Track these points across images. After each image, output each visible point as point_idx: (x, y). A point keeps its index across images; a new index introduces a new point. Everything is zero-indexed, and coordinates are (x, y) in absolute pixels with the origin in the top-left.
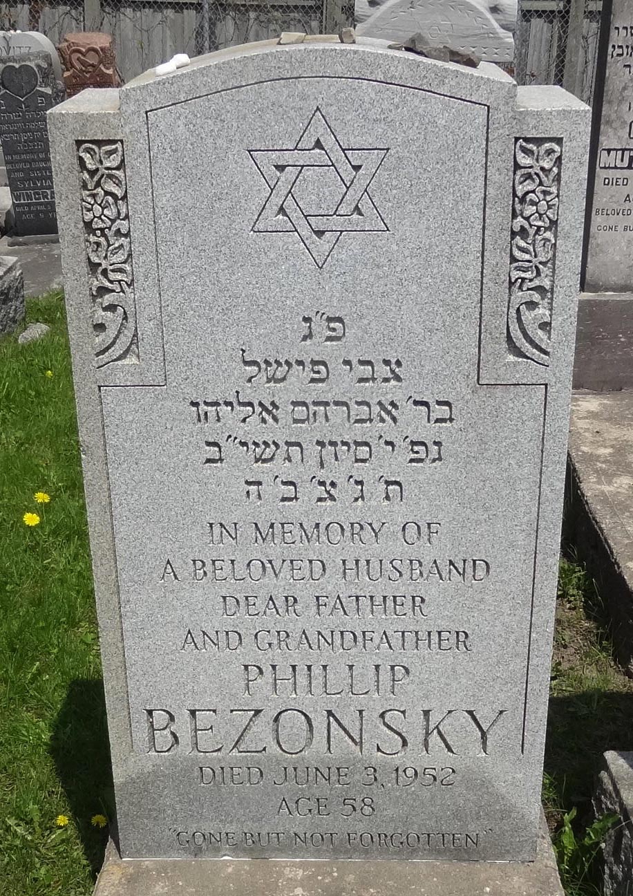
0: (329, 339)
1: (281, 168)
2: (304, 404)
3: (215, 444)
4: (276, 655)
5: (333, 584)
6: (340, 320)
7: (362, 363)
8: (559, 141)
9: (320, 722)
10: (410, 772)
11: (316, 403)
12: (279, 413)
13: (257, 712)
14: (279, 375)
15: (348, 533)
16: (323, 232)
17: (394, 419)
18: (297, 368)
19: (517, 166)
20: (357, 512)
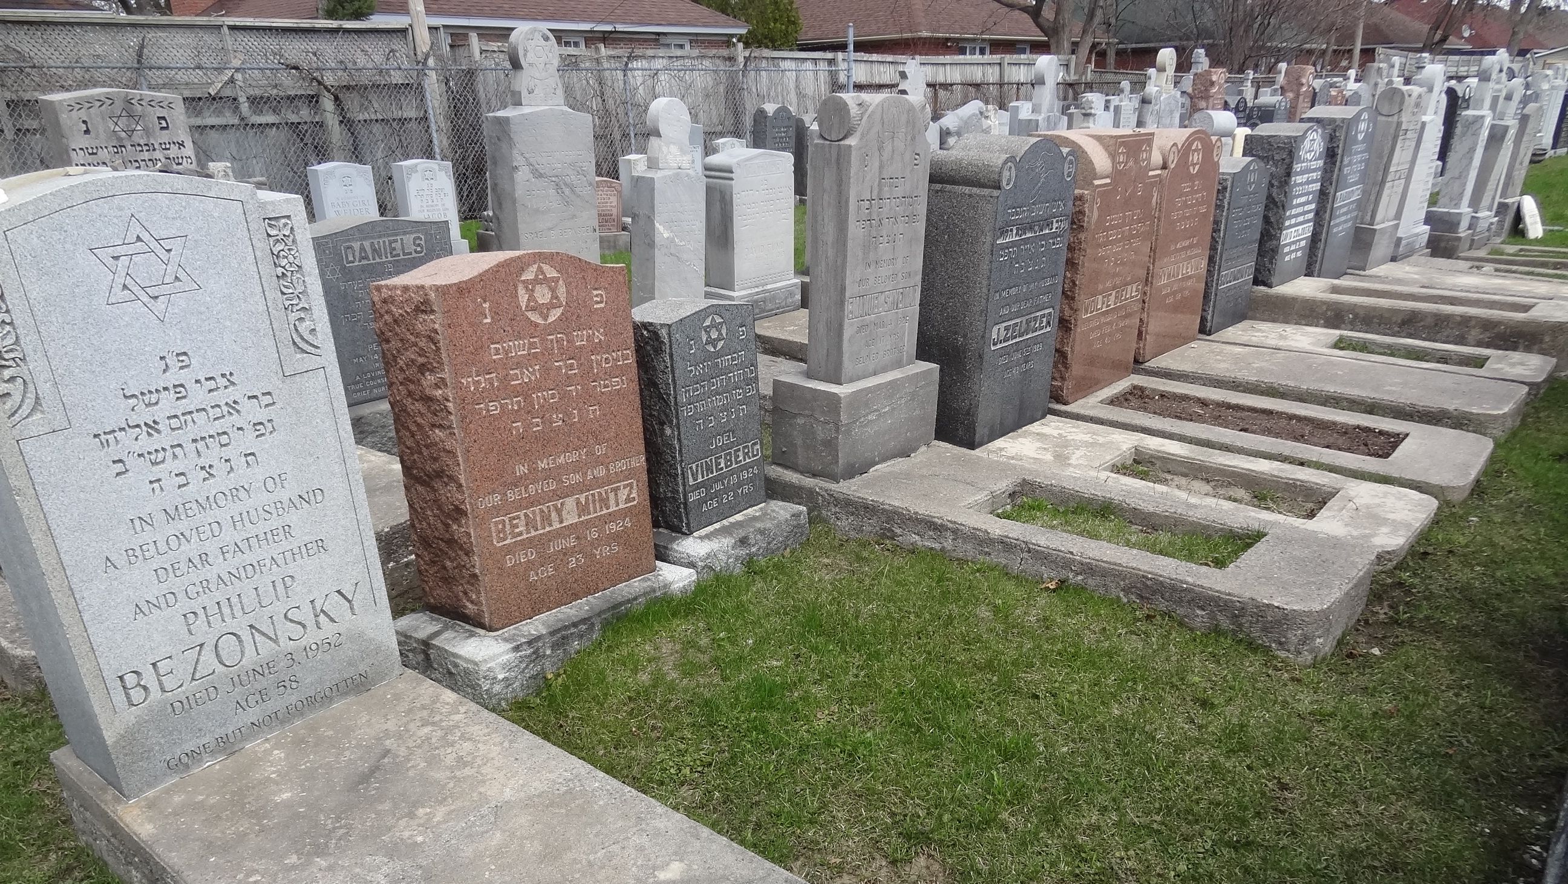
0: (181, 368)
1: (116, 258)
2: (175, 416)
3: (120, 461)
4: (204, 600)
5: (229, 536)
6: (185, 354)
7: (207, 379)
8: (288, 217)
9: (245, 635)
10: (314, 647)
11: (183, 414)
12: (160, 427)
13: (201, 645)
14: (153, 401)
15: (230, 498)
16: (157, 297)
17: (238, 411)
18: (164, 394)
19: (269, 235)
20: (232, 481)
